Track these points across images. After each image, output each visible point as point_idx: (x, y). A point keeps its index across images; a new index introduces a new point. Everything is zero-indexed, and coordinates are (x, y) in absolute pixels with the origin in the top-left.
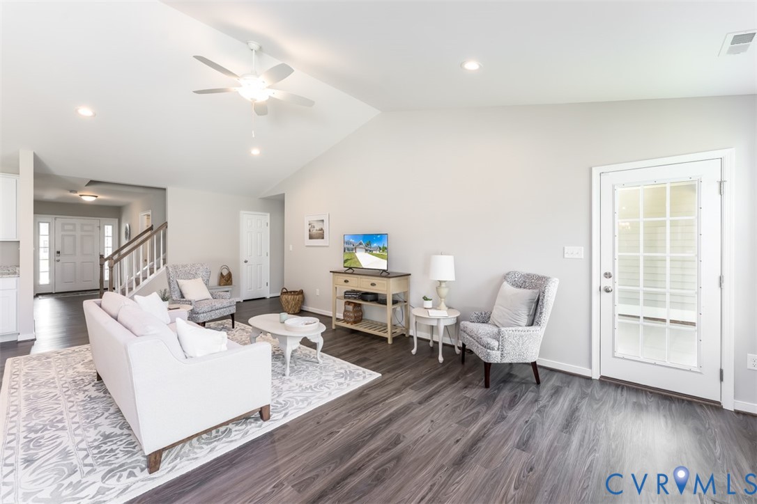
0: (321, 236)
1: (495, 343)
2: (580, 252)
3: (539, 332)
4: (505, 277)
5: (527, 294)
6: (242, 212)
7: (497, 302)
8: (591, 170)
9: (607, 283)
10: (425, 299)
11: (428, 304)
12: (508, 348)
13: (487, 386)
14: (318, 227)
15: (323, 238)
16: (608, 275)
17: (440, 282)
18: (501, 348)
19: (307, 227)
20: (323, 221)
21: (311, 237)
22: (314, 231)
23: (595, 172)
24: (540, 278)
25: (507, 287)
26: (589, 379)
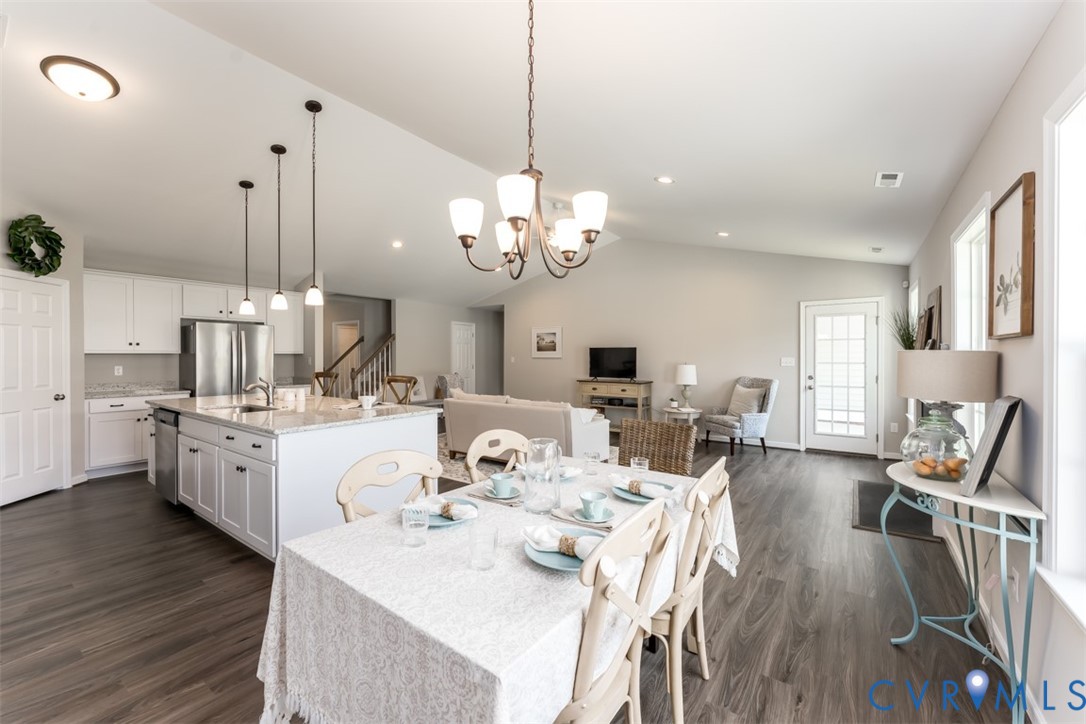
0: (553, 347)
1: (738, 425)
2: (792, 362)
3: (765, 416)
4: (737, 381)
5: (756, 391)
6: (453, 323)
7: (734, 398)
8: (799, 303)
9: (810, 383)
10: (672, 400)
11: (675, 404)
12: (746, 426)
13: (732, 454)
14: (548, 339)
15: (555, 350)
16: (810, 378)
17: (685, 386)
18: (742, 428)
19: (535, 340)
20: (554, 334)
21: (540, 349)
22: (543, 343)
23: (803, 305)
24: (764, 381)
25: (740, 388)
26: (798, 451)
